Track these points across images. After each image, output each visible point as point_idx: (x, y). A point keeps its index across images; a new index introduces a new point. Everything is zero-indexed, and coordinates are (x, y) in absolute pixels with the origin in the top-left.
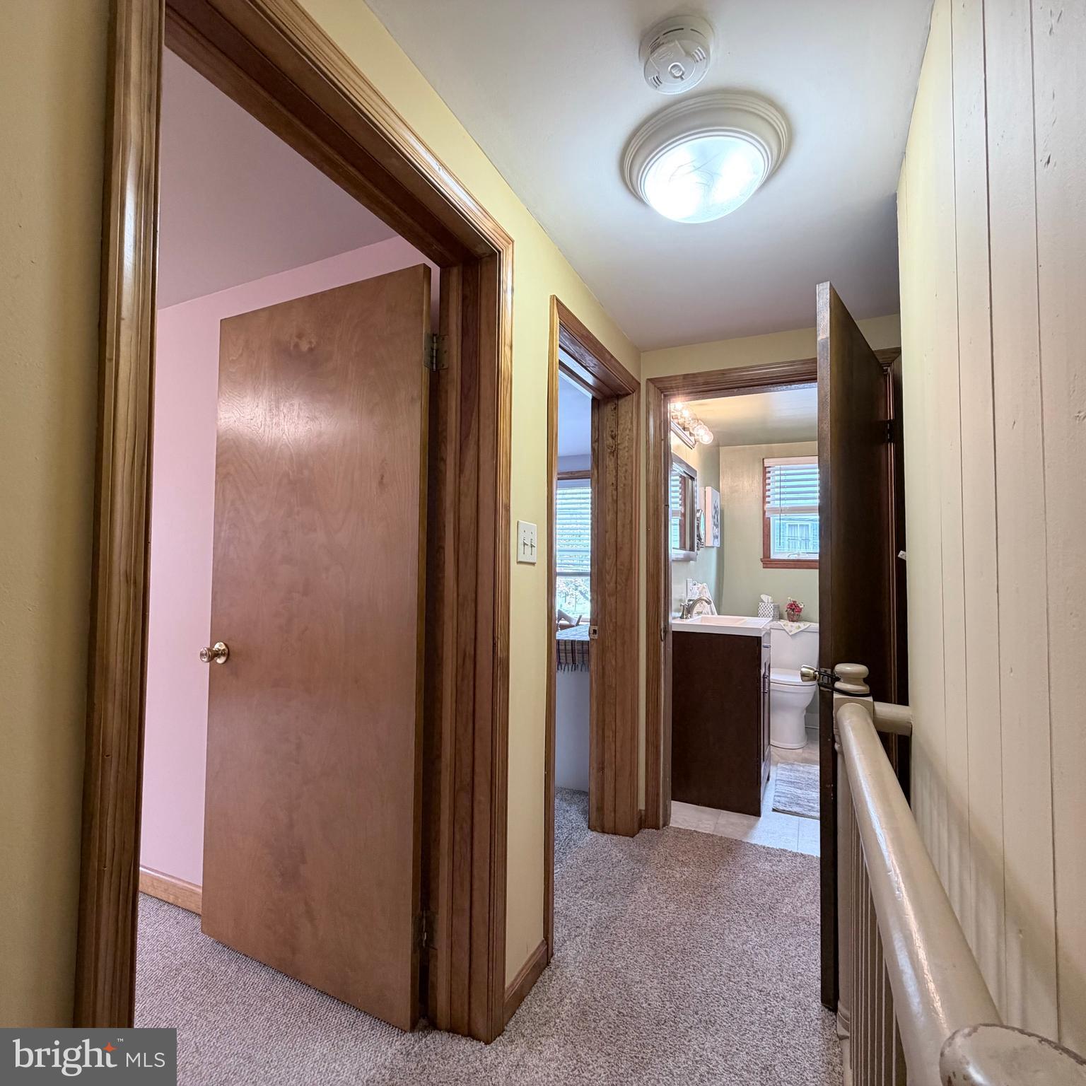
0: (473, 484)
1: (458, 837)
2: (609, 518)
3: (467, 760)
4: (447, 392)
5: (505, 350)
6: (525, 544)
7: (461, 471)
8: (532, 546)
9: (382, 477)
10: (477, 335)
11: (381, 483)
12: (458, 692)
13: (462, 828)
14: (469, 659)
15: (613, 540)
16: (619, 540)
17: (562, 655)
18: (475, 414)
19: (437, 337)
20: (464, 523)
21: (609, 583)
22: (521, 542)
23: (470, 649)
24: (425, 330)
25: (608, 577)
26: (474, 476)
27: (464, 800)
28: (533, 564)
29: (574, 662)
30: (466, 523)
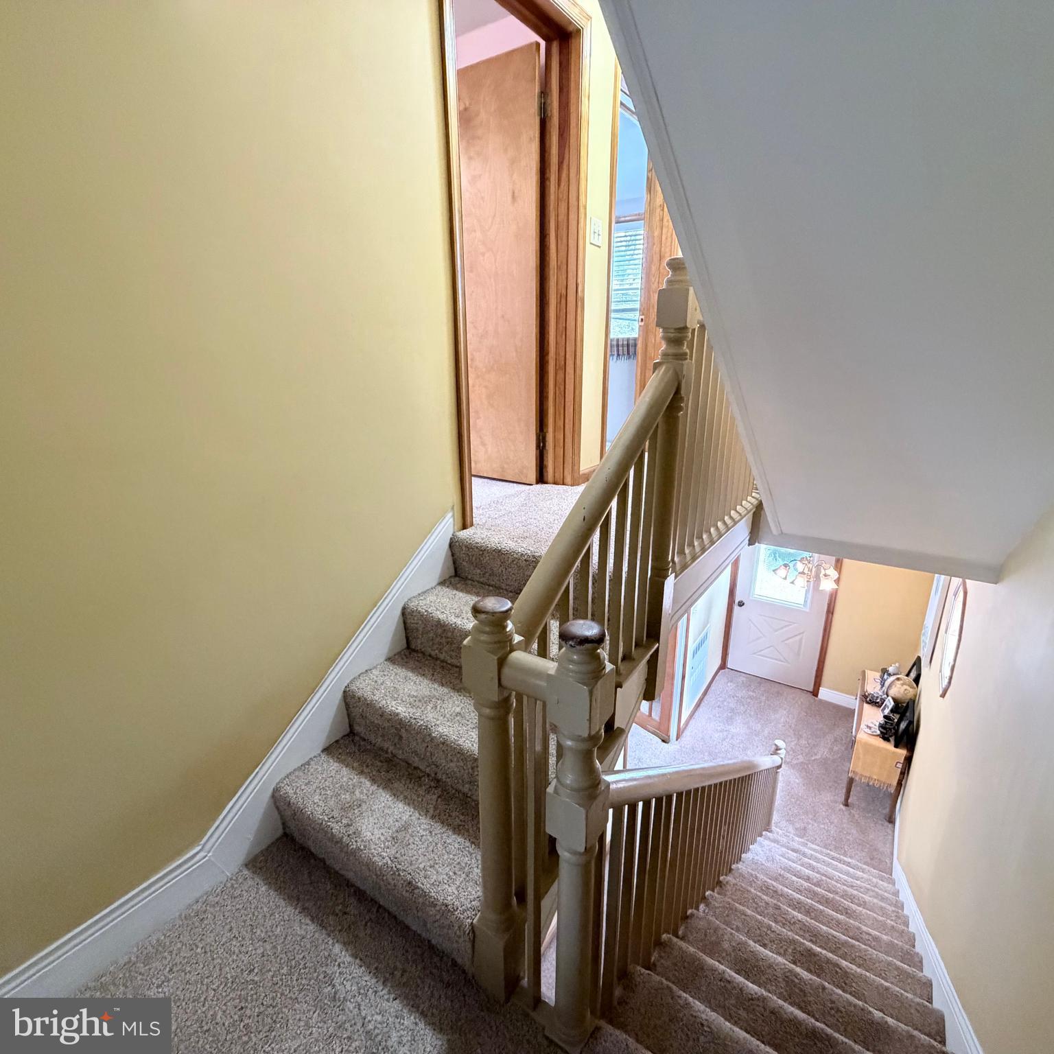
0: (565, 193)
1: (557, 392)
2: (656, 234)
3: (562, 354)
4: (550, 132)
5: (585, 100)
6: (595, 232)
7: (559, 185)
8: (599, 235)
9: (514, 193)
10: (568, 92)
11: (514, 197)
12: (557, 317)
13: (559, 388)
14: (563, 297)
15: (658, 249)
16: (663, 249)
17: (621, 348)
18: (567, 146)
19: (544, 93)
20: (561, 218)
21: (653, 284)
22: (592, 231)
23: (564, 292)
24: (537, 90)
25: (653, 280)
26: (566, 188)
27: (561, 375)
28: (599, 247)
29: (628, 353)
30: (562, 217)
